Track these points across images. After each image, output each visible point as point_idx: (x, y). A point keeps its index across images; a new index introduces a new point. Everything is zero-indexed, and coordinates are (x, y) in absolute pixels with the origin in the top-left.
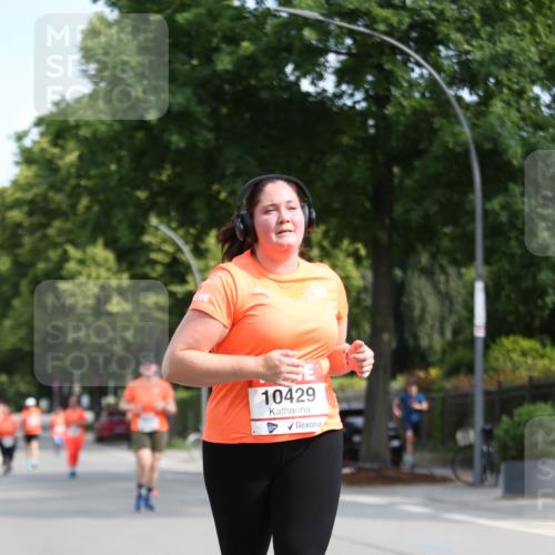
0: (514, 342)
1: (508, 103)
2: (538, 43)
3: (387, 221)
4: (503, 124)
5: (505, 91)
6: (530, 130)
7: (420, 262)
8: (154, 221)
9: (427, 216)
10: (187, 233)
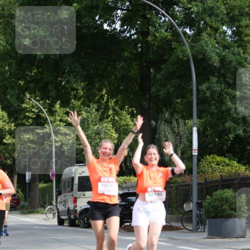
0: (213, 158)
1: (210, 35)
2: (225, 4)
3: (148, 96)
4: (207, 46)
5: (208, 28)
6: (221, 48)
7: (165, 117)
8: (28, 96)
9: (168, 93)
10: (45, 102)
